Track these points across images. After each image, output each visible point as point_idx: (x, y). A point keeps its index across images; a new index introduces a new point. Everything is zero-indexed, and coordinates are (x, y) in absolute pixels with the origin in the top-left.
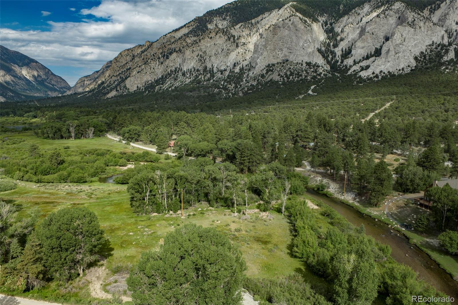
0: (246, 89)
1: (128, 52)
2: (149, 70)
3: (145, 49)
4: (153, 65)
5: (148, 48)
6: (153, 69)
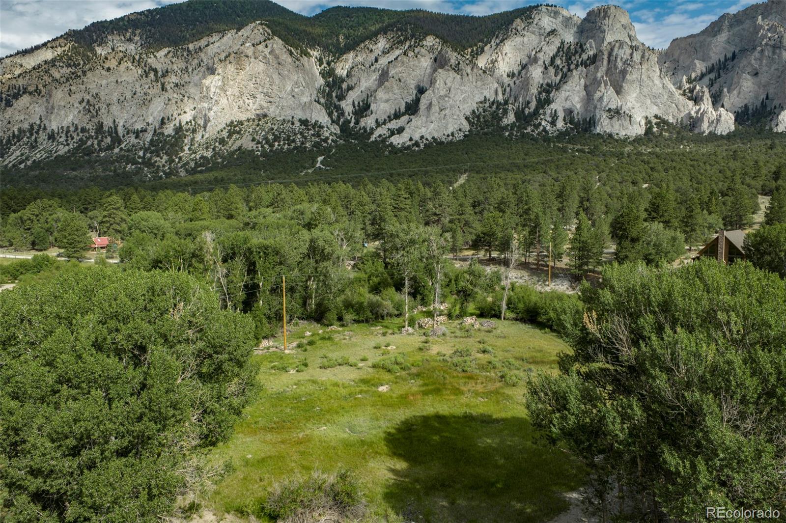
0: (192, 164)
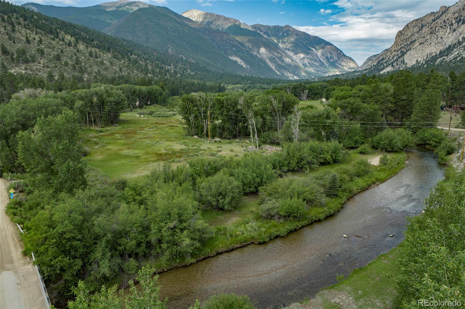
1: (417, 22)
2: (435, 40)
3: (438, 16)
4: (441, 34)
5: (442, 14)
6: (441, 38)
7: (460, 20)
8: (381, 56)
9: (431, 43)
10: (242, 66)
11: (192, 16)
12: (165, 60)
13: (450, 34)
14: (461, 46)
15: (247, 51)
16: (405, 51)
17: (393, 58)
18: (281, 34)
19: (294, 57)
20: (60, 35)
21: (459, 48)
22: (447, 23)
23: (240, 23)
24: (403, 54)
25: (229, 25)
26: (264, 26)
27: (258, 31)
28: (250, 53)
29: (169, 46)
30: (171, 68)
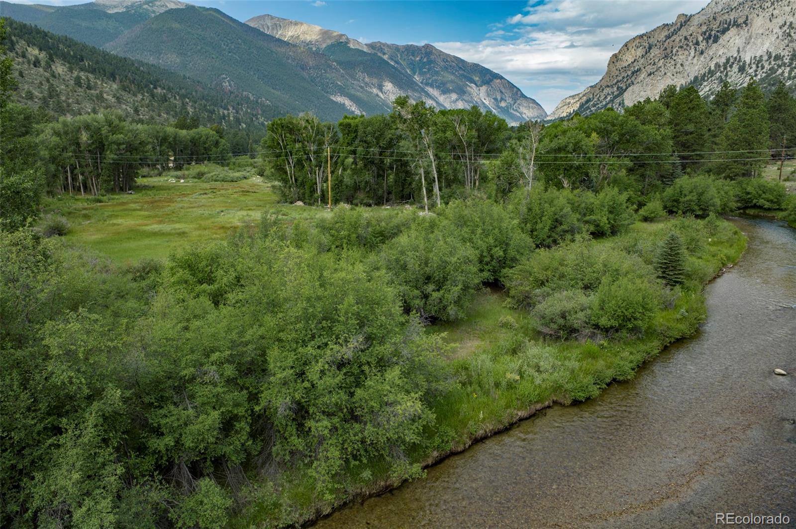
1: (641, 40)
2: (672, 68)
3: (675, 30)
4: (681, 58)
5: (681, 27)
6: (682, 65)
7: (710, 35)
8: (584, 96)
9: (665, 74)
10: (353, 112)
11: (263, 26)
12: (217, 100)
13: (696, 58)
14: (713, 78)
15: (362, 87)
16: (624, 88)
17: (606, 97)
18: (418, 59)
19: (441, 99)
20: (17, 47)
21: (712, 81)
22: (690, 40)
23: (347, 39)
24: (622, 91)
25: (329, 42)
26: (388, 46)
27: (379, 54)
28: (366, 91)
29: (224, 76)
30: (229, 113)
